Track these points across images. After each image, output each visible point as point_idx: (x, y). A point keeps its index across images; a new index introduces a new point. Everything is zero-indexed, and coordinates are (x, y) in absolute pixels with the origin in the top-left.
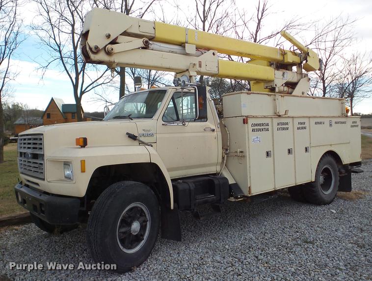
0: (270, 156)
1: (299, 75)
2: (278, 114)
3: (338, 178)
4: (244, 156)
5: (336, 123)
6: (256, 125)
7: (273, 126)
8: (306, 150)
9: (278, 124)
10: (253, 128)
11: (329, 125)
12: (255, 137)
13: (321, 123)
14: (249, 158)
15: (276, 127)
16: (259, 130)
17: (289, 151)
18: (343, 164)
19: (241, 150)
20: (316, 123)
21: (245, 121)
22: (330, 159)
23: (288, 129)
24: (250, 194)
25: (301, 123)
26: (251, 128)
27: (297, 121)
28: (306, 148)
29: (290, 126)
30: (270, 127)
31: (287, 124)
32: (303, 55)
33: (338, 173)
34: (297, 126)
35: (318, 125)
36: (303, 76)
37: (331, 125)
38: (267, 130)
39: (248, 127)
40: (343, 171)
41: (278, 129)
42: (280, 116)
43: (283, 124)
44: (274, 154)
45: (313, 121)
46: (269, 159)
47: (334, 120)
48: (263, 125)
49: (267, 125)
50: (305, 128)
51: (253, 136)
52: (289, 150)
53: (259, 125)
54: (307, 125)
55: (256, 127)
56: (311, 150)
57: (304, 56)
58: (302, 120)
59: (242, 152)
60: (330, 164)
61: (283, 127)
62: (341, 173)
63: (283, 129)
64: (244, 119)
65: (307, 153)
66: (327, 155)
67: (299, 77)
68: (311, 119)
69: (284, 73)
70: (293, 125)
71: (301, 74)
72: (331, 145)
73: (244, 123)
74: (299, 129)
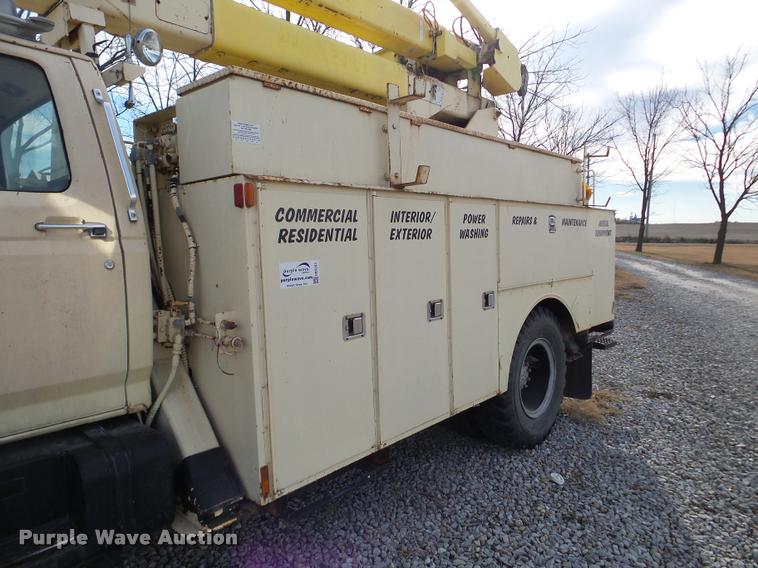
0: (362, 334)
1: (471, 99)
2: (396, 182)
3: (565, 369)
4: (242, 344)
5: (566, 222)
6: (301, 215)
7: (372, 222)
8: (487, 300)
9: (395, 217)
10: (285, 225)
11: (547, 227)
12: (295, 265)
13: (526, 221)
14: (264, 350)
15: (384, 226)
16: (314, 236)
17: (433, 310)
18: (577, 331)
19: (230, 316)
20: (516, 220)
21: (244, 197)
22: (548, 321)
23: (428, 234)
24: (265, 496)
25: (473, 219)
26: (272, 229)
27: (459, 209)
28: (486, 297)
29: (436, 225)
30: (361, 226)
31: (427, 217)
32: (484, 49)
33: (565, 355)
34: (459, 225)
35: (521, 227)
36: (484, 104)
37: (552, 228)
38: (351, 236)
39: (257, 223)
40: (575, 348)
41: (394, 235)
42: (400, 188)
43: (413, 216)
44: (375, 325)
45: (508, 213)
46: (356, 342)
47: (561, 215)
48: (330, 215)
49: (351, 216)
50: (484, 233)
51: (284, 258)
52: (432, 306)
53: (314, 215)
54: (489, 224)
55: (298, 225)
56: (499, 300)
57: (486, 50)
58: (476, 209)
59: (230, 326)
60: (547, 334)
61: (412, 228)
62: (569, 353)
63: (414, 234)
64: (238, 188)
65: (489, 311)
66: (540, 309)
67: (473, 104)
68: (503, 208)
69: (434, 87)
70: (446, 221)
71: (478, 97)
72: (551, 284)
73: (239, 203)
74: (464, 234)
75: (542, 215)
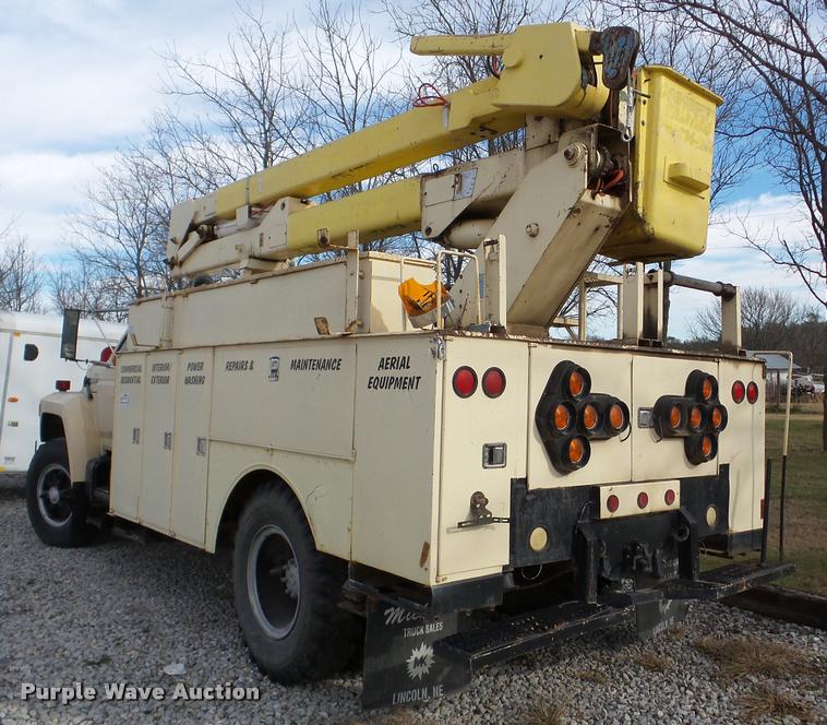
0: (138, 441)
5: (296, 365)
7: (145, 372)
8: (199, 446)
13: (241, 366)
17: (166, 440)
18: (318, 548)
20: (230, 366)
23: (168, 380)
25: (194, 367)
28: (200, 441)
29: (172, 374)
30: (142, 376)
34: (184, 372)
35: (229, 373)
37: (273, 374)
41: (153, 381)
42: (157, 348)
43: (161, 367)
44: (143, 439)
45: (222, 359)
47: (288, 355)
49: (140, 369)
50: (201, 380)
52: (166, 437)
53: (130, 368)
55: (125, 374)
56: (210, 450)
58: (195, 357)
61: (161, 375)
63: (161, 380)
68: (219, 354)
69: (458, 176)
70: (177, 369)
72: (270, 452)
74: (188, 381)
75: (262, 359)
